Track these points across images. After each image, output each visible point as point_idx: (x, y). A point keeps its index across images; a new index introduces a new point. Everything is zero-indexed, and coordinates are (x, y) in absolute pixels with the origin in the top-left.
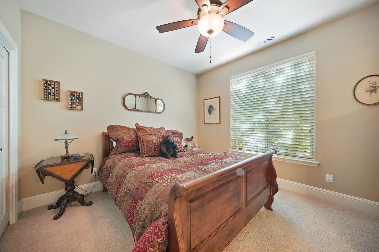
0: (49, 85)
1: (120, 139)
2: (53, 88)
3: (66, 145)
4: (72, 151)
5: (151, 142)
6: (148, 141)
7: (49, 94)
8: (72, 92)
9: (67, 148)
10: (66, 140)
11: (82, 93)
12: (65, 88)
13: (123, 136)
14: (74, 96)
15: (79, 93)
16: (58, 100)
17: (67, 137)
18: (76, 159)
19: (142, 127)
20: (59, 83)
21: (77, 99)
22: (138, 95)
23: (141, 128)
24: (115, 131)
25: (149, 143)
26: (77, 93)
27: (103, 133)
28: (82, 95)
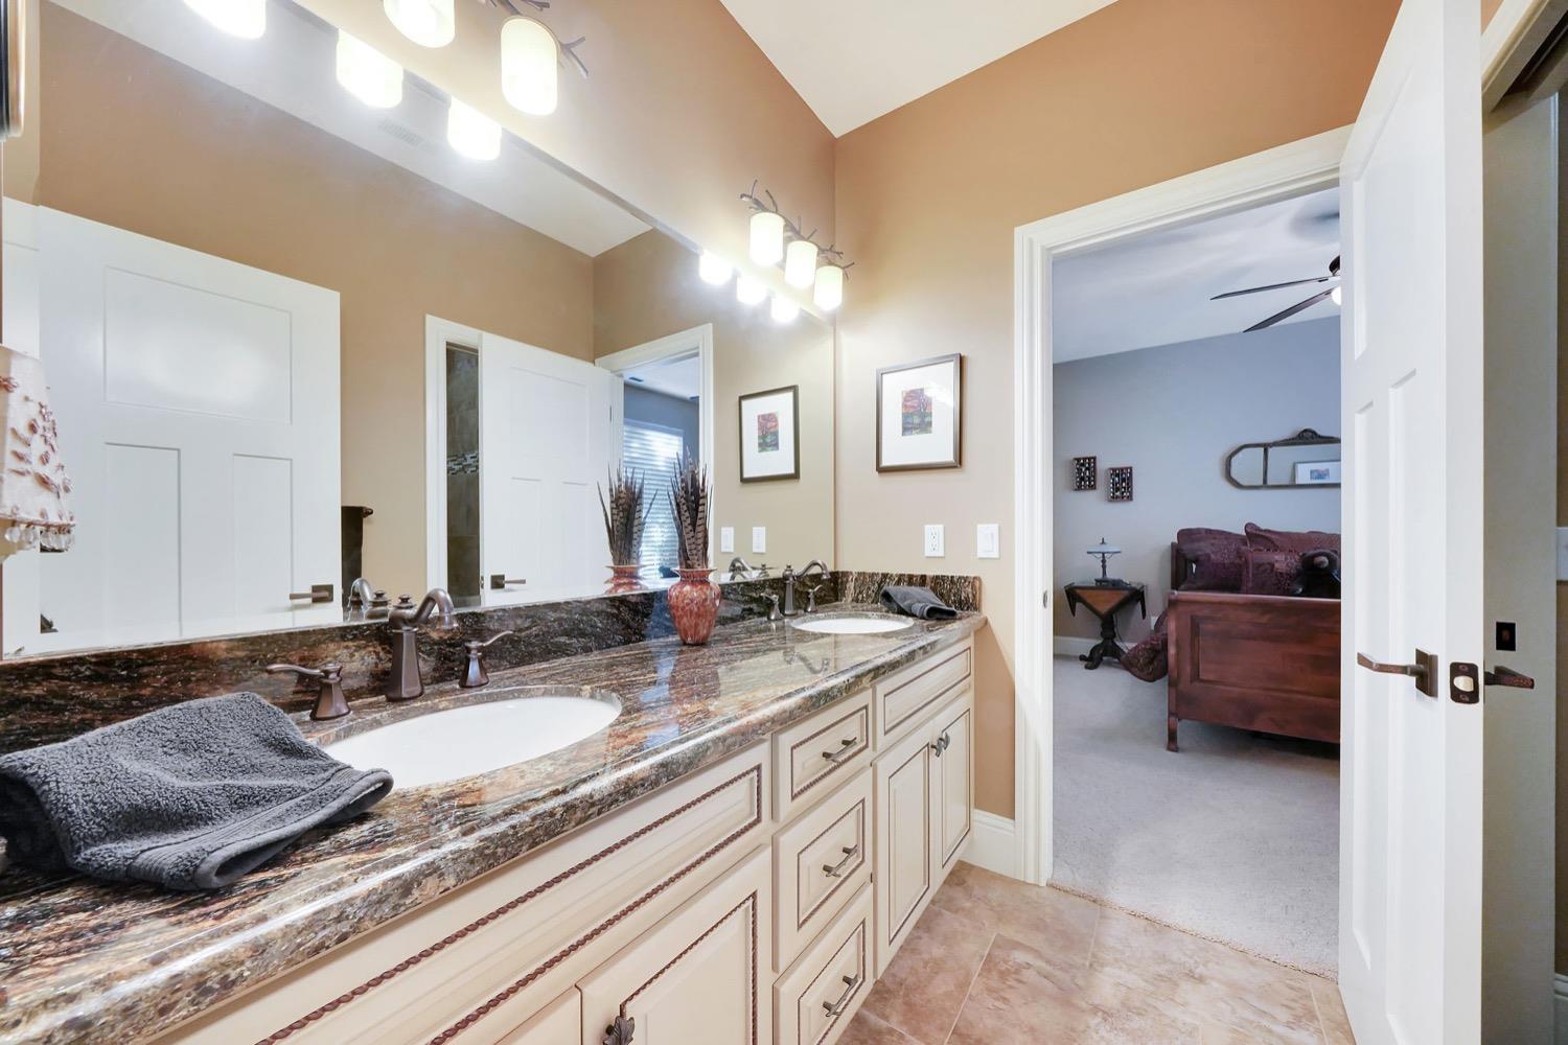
0: (1083, 465)
1: (1202, 558)
2: (1087, 469)
3: (1104, 561)
4: (1111, 575)
5: (1268, 566)
6: (1260, 565)
7: (1082, 479)
8: (1114, 470)
9: (1104, 567)
10: (1103, 554)
11: (1131, 469)
12: (1104, 465)
13: (1208, 551)
14: (1117, 475)
15: (1127, 469)
16: (1093, 487)
17: (1104, 549)
18: (1116, 585)
19: (1265, 531)
20: (1094, 458)
21: (1123, 480)
22: (1275, 444)
23: (1259, 536)
24: (1193, 541)
25: (1262, 568)
26: (1122, 470)
27: (1172, 544)
28: (1131, 474)
